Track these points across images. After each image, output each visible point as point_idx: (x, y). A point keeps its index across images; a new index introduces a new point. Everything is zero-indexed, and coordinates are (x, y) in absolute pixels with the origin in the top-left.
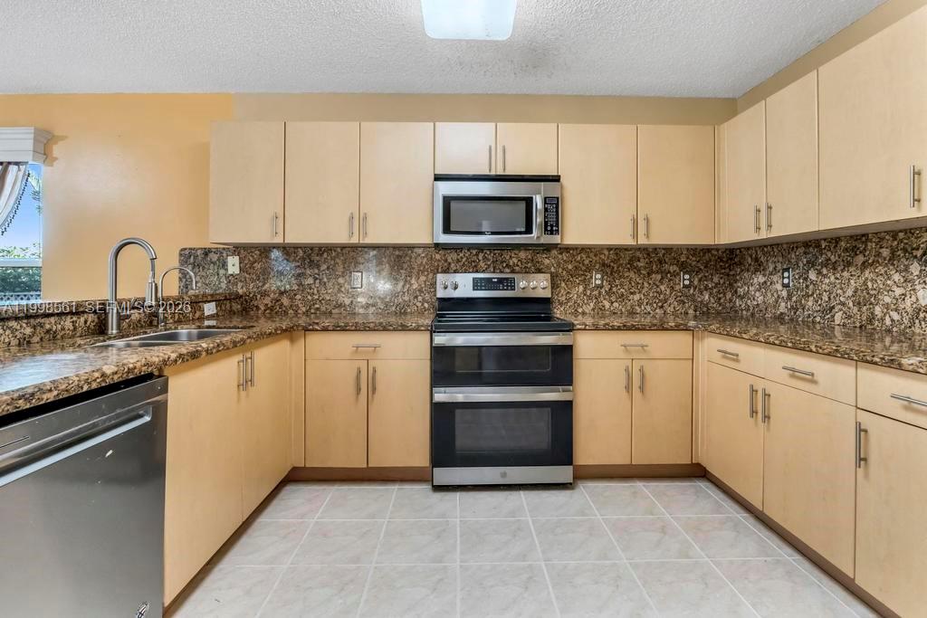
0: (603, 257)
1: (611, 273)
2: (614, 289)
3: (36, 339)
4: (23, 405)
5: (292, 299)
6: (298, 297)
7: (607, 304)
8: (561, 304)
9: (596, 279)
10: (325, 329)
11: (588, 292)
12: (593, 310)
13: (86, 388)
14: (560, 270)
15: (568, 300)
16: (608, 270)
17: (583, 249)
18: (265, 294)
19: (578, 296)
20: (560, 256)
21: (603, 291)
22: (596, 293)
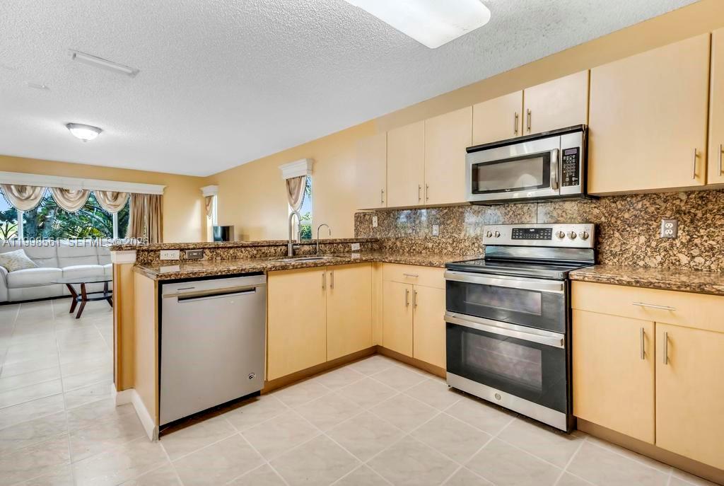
0: (677, 202)
1: (692, 222)
2: (697, 241)
3: (258, 256)
4: (192, 276)
5: (401, 242)
6: (405, 241)
7: (684, 259)
8: (615, 255)
9: (666, 229)
10: (390, 262)
11: (654, 244)
12: (661, 264)
13: (219, 274)
14: (613, 220)
15: (623, 252)
16: (687, 219)
17: (645, 195)
18: (389, 239)
19: (638, 248)
20: (613, 205)
21: (677, 242)
22: (667, 244)
